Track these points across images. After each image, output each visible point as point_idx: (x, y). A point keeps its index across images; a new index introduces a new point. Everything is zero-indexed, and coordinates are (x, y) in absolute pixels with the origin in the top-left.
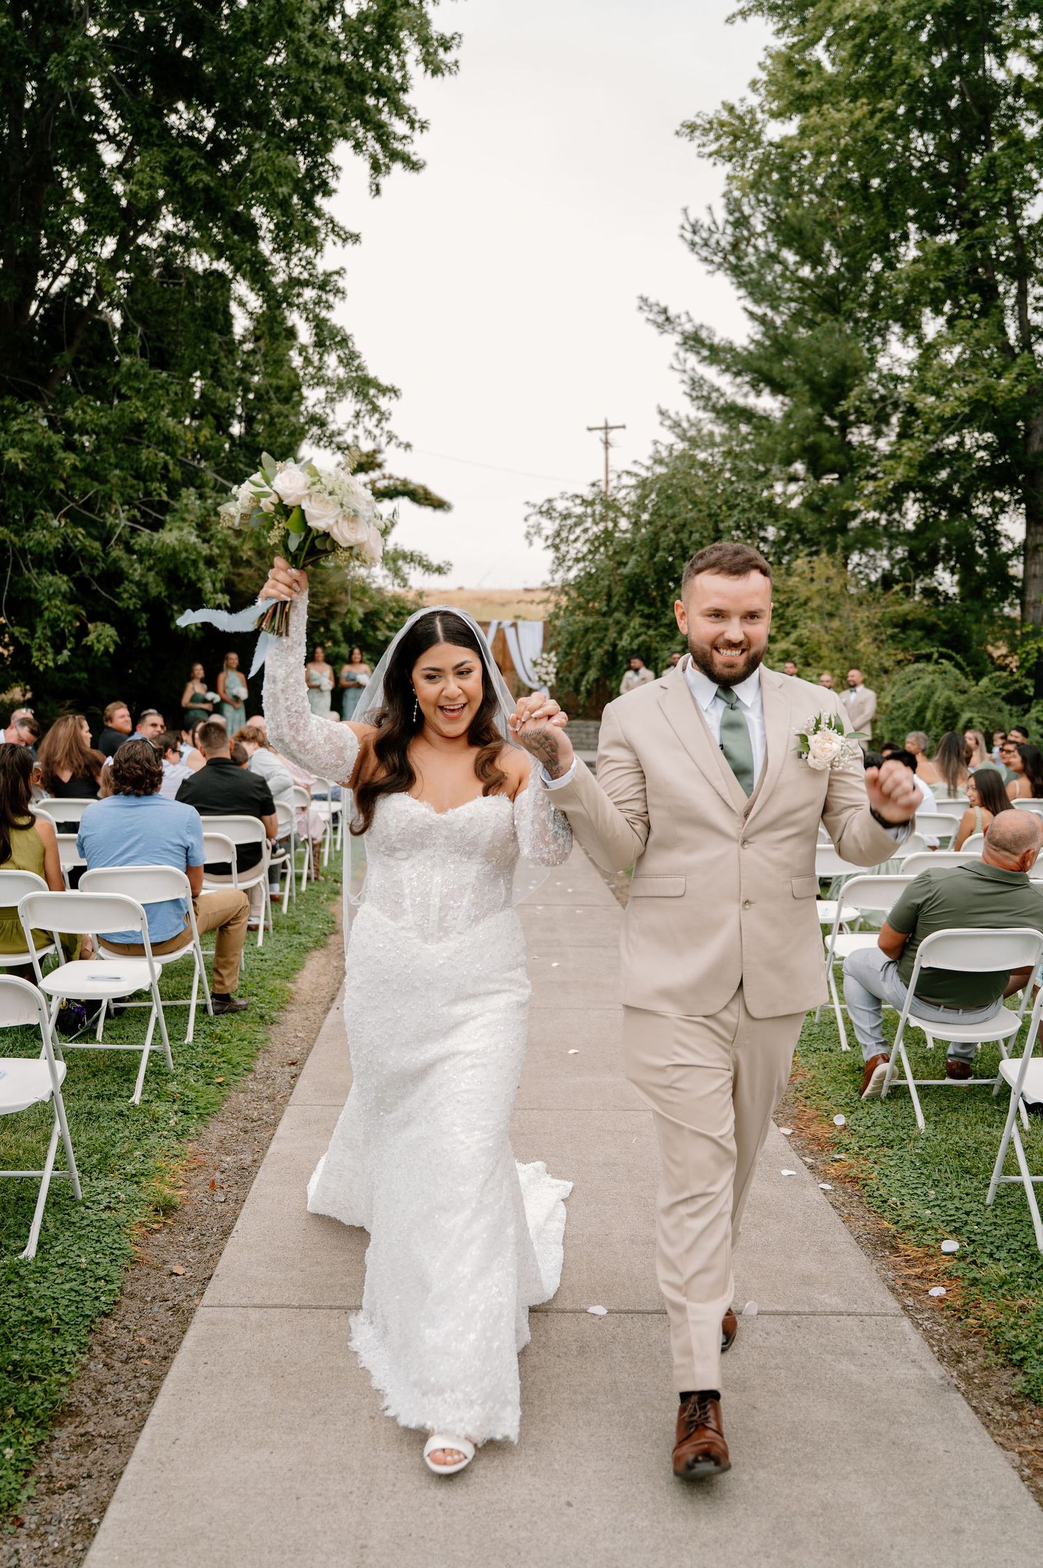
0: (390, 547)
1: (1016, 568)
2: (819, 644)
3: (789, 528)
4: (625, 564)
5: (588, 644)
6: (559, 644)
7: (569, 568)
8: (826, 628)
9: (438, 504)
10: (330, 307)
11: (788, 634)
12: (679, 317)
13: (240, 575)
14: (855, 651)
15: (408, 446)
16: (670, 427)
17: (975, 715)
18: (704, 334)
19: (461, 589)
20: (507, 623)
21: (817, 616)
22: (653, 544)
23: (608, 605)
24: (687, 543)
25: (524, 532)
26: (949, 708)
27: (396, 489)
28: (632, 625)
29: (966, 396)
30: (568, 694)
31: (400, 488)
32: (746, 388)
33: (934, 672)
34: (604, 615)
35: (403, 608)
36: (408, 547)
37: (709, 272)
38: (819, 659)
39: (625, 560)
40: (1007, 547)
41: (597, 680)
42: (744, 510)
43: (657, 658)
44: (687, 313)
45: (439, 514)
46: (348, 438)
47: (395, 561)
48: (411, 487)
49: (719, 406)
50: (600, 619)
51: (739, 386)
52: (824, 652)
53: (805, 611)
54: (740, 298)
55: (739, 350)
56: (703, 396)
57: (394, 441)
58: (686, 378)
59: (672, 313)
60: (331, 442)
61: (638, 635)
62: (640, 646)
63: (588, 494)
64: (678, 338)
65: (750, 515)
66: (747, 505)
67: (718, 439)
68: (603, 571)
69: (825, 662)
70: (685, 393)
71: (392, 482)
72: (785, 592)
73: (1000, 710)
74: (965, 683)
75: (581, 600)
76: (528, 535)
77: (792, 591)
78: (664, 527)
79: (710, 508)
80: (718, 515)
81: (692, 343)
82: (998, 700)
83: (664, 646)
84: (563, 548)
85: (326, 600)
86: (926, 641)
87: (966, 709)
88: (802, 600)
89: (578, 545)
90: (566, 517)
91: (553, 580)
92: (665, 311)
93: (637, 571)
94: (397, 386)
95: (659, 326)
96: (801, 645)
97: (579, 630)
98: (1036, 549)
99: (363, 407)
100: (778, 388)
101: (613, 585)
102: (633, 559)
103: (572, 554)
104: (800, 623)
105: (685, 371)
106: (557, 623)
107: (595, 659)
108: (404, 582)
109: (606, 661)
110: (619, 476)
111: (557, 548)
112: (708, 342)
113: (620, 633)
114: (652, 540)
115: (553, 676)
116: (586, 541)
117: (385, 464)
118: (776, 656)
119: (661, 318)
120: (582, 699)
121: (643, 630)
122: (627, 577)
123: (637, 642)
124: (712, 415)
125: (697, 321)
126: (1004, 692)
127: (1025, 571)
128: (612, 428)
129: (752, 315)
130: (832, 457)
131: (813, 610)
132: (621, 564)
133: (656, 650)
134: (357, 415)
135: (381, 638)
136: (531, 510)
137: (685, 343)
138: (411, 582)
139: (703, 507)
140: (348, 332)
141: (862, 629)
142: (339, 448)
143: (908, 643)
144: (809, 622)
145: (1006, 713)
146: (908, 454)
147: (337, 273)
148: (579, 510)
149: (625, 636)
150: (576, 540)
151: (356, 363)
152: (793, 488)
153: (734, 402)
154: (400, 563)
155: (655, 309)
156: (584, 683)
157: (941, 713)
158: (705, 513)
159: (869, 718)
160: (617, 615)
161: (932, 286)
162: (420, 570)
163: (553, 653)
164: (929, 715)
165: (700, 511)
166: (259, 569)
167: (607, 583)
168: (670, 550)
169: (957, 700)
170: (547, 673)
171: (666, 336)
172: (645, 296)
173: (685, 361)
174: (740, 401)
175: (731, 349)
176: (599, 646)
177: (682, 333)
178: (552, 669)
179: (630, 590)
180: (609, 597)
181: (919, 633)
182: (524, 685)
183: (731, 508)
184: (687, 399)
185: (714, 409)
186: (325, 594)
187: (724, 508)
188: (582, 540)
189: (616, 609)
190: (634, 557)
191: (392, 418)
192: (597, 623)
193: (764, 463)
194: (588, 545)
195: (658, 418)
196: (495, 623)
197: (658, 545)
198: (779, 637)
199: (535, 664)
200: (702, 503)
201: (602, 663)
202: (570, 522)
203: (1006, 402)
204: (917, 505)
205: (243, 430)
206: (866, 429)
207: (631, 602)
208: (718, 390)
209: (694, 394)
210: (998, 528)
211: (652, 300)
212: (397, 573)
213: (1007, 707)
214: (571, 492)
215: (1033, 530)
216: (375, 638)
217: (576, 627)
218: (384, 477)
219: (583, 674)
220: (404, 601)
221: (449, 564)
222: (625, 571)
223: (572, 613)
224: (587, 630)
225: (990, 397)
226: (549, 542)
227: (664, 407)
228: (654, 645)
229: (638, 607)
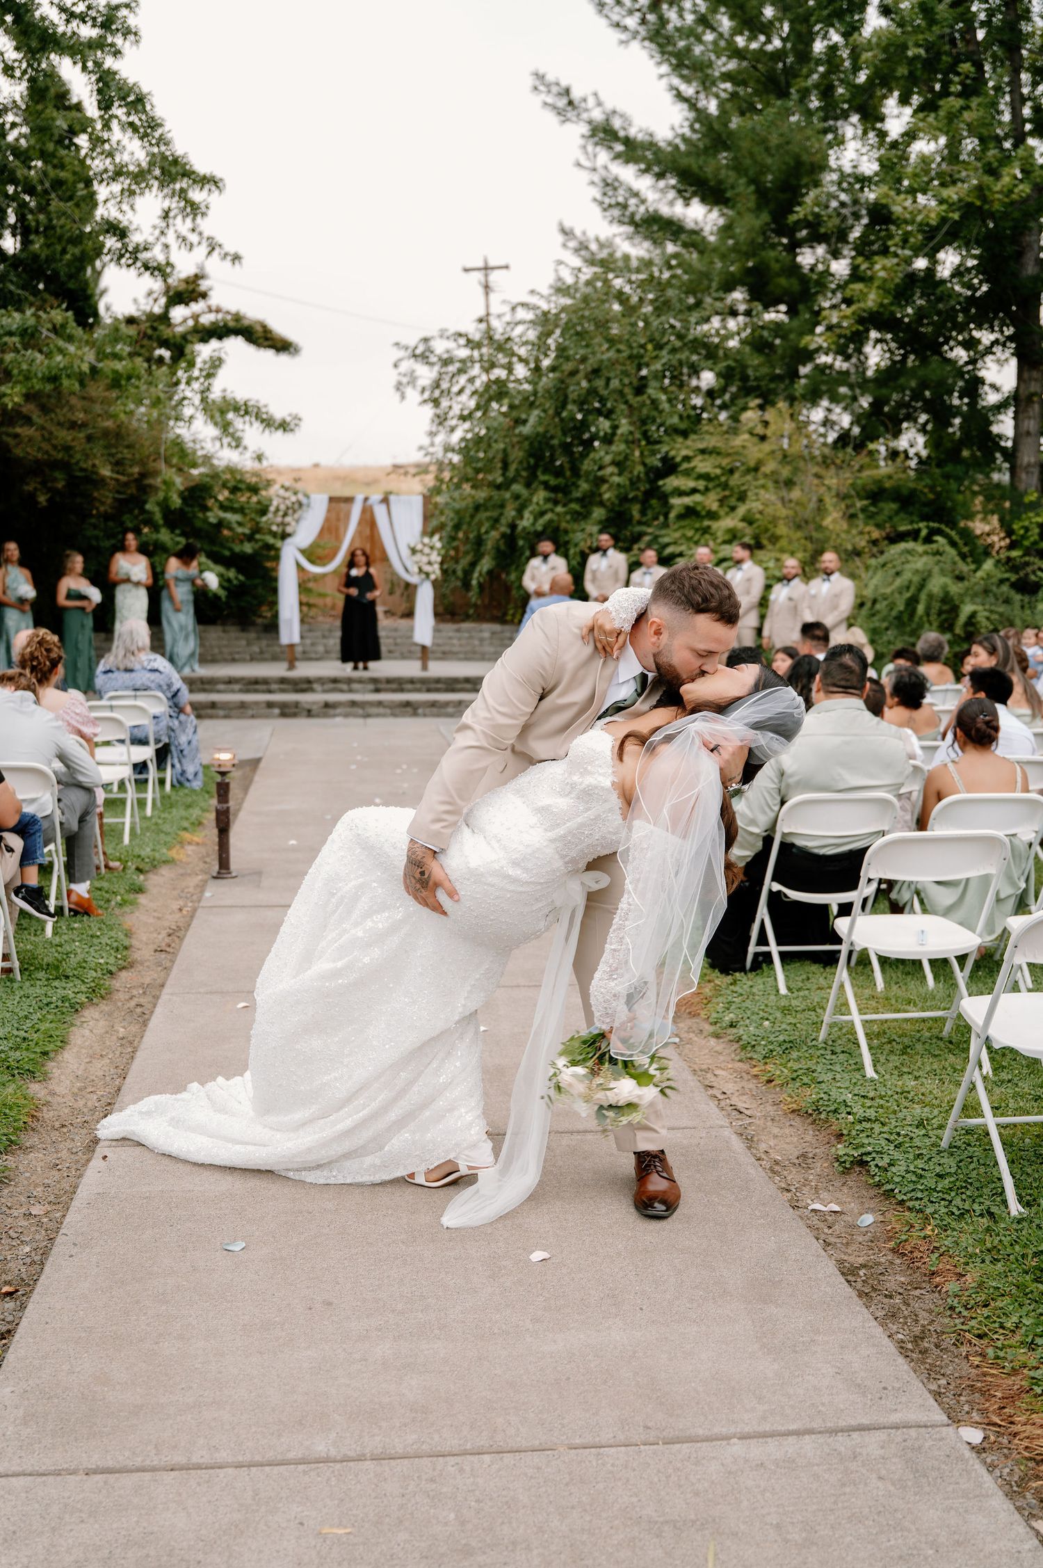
0: (215, 394)
1: (1005, 426)
2: (774, 521)
3: (726, 376)
4: (525, 422)
5: (480, 524)
6: (441, 527)
7: (452, 429)
8: (782, 499)
9: (283, 346)
10: (117, 53)
11: (733, 509)
12: (585, 100)
13: (16, 436)
14: (819, 528)
15: (236, 258)
16: (577, 250)
17: (980, 608)
18: (617, 123)
19: (316, 466)
20: (376, 497)
21: (770, 484)
22: (560, 396)
23: (503, 475)
24: (605, 393)
25: (394, 383)
26: (946, 599)
27: (225, 325)
28: (535, 499)
29: (955, 197)
30: (454, 590)
31: (231, 324)
32: (672, 194)
33: (926, 553)
34: (498, 487)
35: (241, 481)
36: (240, 395)
37: (622, 42)
38: (774, 539)
39: (524, 416)
40: (992, 398)
41: (490, 572)
42: (674, 351)
43: (567, 543)
44: (595, 94)
45: (284, 358)
46: (157, 254)
47: (223, 412)
48: (246, 323)
49: (638, 218)
50: (495, 493)
51: (663, 191)
52: (782, 530)
53: (756, 479)
54: (661, 76)
55: (662, 144)
56: (618, 204)
57: (217, 250)
58: (596, 178)
59: (576, 94)
60: (137, 258)
61: (542, 514)
62: (545, 527)
63: (475, 331)
64: (584, 129)
65: (683, 356)
66: (678, 344)
67: (634, 264)
68: (496, 430)
69: (783, 543)
70: (595, 200)
71: (220, 316)
72: (729, 455)
73: (1007, 601)
74: (964, 568)
75: (469, 470)
76: (399, 387)
77: (737, 453)
78: (573, 373)
79: (631, 347)
80: (642, 357)
81: (602, 135)
82: (1005, 588)
83: (576, 526)
84: (445, 403)
85: (136, 470)
86: (902, 515)
87: (967, 599)
88: (752, 464)
89: (464, 398)
90: (446, 362)
91: (432, 445)
92: (567, 92)
93: (541, 429)
94: (218, 174)
95: (560, 112)
96: (750, 523)
97: (467, 508)
98: (1030, 399)
99: (174, 204)
100: (713, 194)
101: (509, 449)
102: (535, 415)
103: (456, 410)
104: (749, 494)
105: (594, 170)
106: (440, 499)
107: (489, 545)
108: (237, 443)
109: (503, 547)
110: (513, 309)
111: (436, 402)
112: (622, 134)
113: (520, 512)
114: (558, 390)
115: (437, 567)
116: (474, 393)
117: (211, 293)
118: (721, 536)
119: (562, 103)
120: (473, 596)
121: (549, 506)
122: (527, 438)
123: (542, 521)
124: (630, 229)
125: (609, 106)
126: (1013, 578)
127: (1016, 427)
128: (493, 268)
129: (680, 96)
130: (783, 281)
131: (766, 476)
132: (519, 422)
133: (566, 532)
134: (166, 215)
135: (213, 520)
136: (402, 354)
137: (593, 136)
138: (247, 441)
139: (622, 347)
140: (145, 90)
141: (829, 501)
142: (147, 268)
143: (880, 518)
144: (762, 492)
145: (1017, 605)
146: (882, 274)
147: (127, 6)
148: (464, 353)
149: (527, 514)
150: (461, 392)
151: (157, 134)
152: (732, 324)
153: (656, 211)
154: (230, 416)
155: (555, 89)
156: (476, 575)
157: (936, 606)
158: (625, 354)
159: (845, 615)
160: (517, 487)
161: (910, 53)
162: (257, 425)
163: (436, 537)
164: (921, 609)
165: (619, 351)
166: (43, 428)
167: (502, 446)
168: (581, 403)
169: (955, 589)
170: (430, 563)
171: (568, 125)
172: (541, 72)
173: (595, 156)
174: (665, 211)
175: (652, 145)
176: (493, 527)
177: (590, 122)
178: (436, 558)
179: (531, 455)
180: (505, 465)
181: (894, 506)
182: (399, 578)
183: (659, 347)
184: (597, 210)
185: (632, 222)
186: (133, 462)
187: (650, 347)
188: (468, 392)
189: (514, 480)
190: (536, 412)
191: (210, 213)
192: (491, 498)
193: (694, 294)
194: (476, 397)
195: (560, 238)
196: (359, 498)
197: (566, 397)
198: (722, 513)
199: (414, 551)
200: (620, 342)
201: (498, 550)
202: (452, 368)
203: (1005, 205)
204: (879, 346)
205: (18, 246)
206: (821, 250)
207: (533, 471)
208: (636, 194)
209: (607, 201)
210: (982, 373)
211: (550, 78)
212: (226, 427)
213: (1017, 597)
214: (452, 330)
215: (1026, 375)
216: (205, 520)
217: (464, 504)
218: (210, 311)
219: (473, 564)
220: (241, 473)
221: (297, 418)
222: (526, 430)
223: (458, 486)
224: (477, 508)
225: (983, 198)
226: (427, 395)
227: (567, 225)
228: (563, 525)
229: (543, 478)
